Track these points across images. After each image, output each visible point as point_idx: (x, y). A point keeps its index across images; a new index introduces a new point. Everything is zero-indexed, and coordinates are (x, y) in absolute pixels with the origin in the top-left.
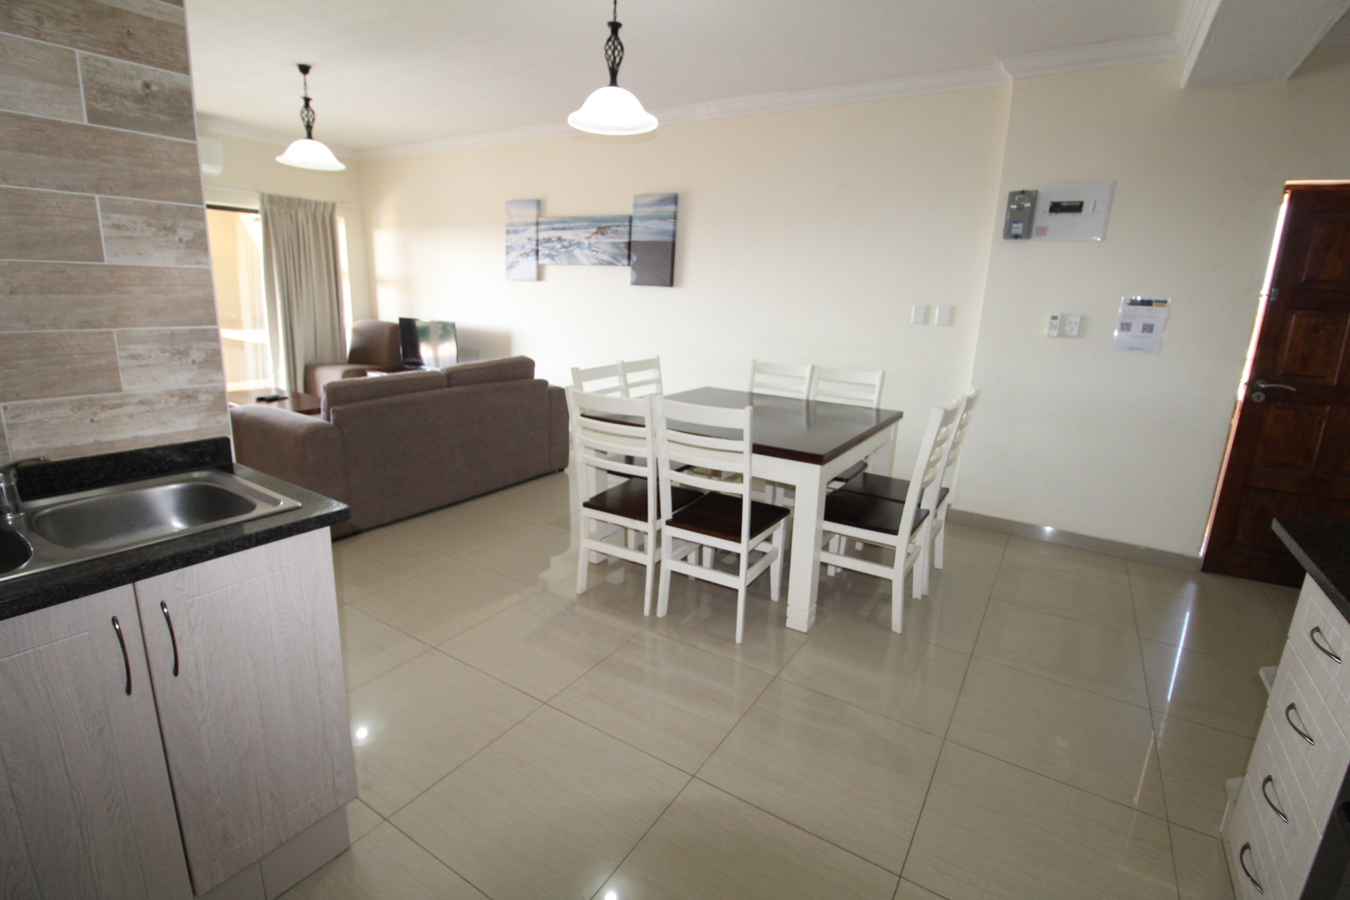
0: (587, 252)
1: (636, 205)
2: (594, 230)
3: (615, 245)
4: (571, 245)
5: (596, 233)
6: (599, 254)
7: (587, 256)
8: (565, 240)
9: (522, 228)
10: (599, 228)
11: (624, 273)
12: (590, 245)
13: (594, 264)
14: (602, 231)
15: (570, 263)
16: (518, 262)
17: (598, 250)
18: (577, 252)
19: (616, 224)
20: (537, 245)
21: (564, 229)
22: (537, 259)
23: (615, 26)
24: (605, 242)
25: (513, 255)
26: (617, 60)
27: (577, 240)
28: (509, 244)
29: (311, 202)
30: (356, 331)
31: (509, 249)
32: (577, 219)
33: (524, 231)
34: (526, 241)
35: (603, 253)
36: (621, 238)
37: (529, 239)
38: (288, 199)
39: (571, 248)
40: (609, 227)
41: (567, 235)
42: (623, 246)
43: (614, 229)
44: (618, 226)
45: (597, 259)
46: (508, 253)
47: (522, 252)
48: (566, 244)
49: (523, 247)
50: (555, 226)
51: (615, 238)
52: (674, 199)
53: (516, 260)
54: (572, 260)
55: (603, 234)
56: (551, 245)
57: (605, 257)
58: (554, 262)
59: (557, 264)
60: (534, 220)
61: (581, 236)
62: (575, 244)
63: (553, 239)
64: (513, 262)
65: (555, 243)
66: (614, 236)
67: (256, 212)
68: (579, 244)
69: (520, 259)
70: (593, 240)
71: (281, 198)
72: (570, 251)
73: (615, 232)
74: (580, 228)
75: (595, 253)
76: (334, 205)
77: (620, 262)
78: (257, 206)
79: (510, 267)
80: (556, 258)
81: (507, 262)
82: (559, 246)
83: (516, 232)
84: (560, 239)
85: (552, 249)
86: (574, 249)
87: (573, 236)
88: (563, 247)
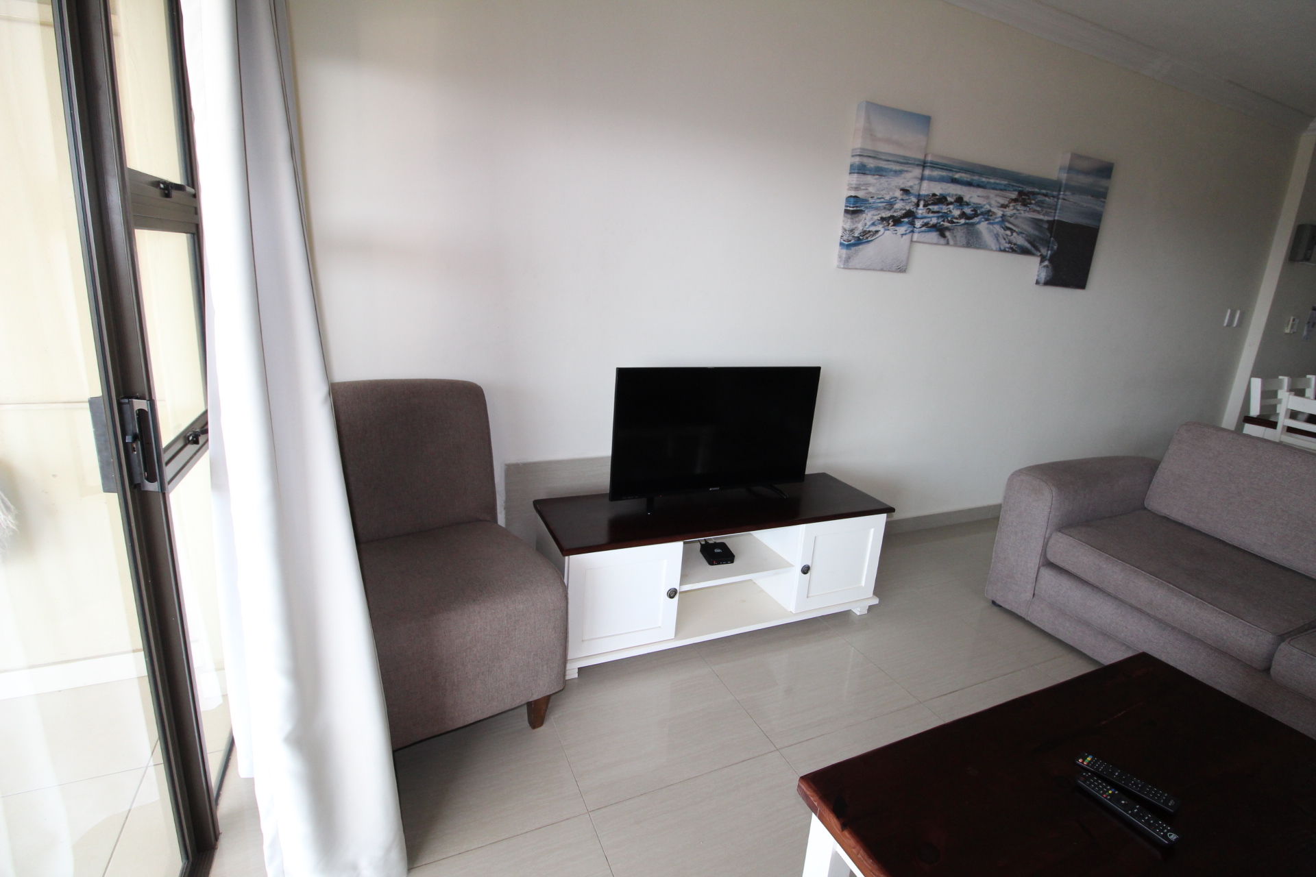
0: (997, 228)
1: (1071, 169)
2: (1014, 195)
3: (1036, 223)
4: (976, 215)
5: (1015, 200)
7: (997, 236)
8: (968, 204)
10: (1021, 193)
11: (1032, 267)
12: (1003, 218)
13: (1004, 251)
14: (1023, 199)
16: (877, 232)
17: (1014, 228)
18: (983, 227)
19: (1044, 191)
21: (969, 184)
22: (914, 232)
24: (1023, 216)
25: (867, 219)
27: (988, 207)
31: (855, 207)
33: (897, 173)
34: (898, 194)
35: (1019, 234)
36: (1046, 214)
37: (905, 191)
39: (976, 220)
40: (1034, 194)
41: (973, 196)
42: (1046, 226)
43: (1040, 198)
44: (1045, 195)
45: (1010, 242)
47: (887, 214)
48: (968, 211)
49: (890, 205)
50: (957, 176)
51: (1038, 212)
52: (1106, 171)
53: (873, 229)
54: (973, 241)
55: (1025, 205)
56: (944, 209)
57: (1020, 241)
58: (942, 241)
59: (948, 244)
60: (921, 156)
61: (995, 202)
62: (982, 214)
63: (949, 199)
64: (865, 233)
66: (1038, 209)
68: (988, 215)
69: (880, 227)
70: (1009, 212)
72: (973, 224)
73: (1040, 204)
74: (994, 187)
75: (1008, 232)
77: (1038, 250)
79: (855, 242)
80: (947, 234)
82: (957, 213)
83: (879, 172)
84: (960, 201)
85: (944, 216)
86: (979, 223)
87: (982, 199)
88: (963, 215)
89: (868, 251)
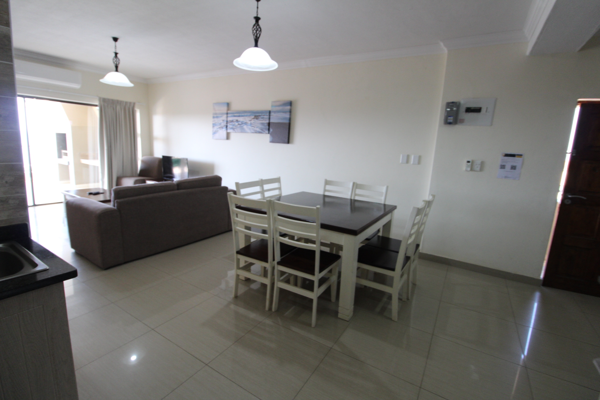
0: (249, 127)
1: (272, 106)
2: (253, 117)
3: (262, 124)
4: (242, 124)
5: (254, 118)
6: (255, 128)
7: (250, 129)
8: (239, 121)
9: (220, 115)
10: (255, 116)
11: (267, 137)
12: (251, 124)
13: (253, 133)
14: (256, 117)
15: (242, 132)
16: (218, 131)
17: (255, 126)
18: (245, 127)
19: (263, 114)
20: (227, 123)
21: (239, 116)
22: (227, 130)
23: (257, 19)
24: (258, 122)
25: (216, 128)
26: (258, 35)
27: (245, 121)
28: (214, 123)
29: (123, 102)
30: (143, 162)
31: (214, 125)
32: (245, 112)
33: (221, 117)
34: (222, 121)
35: (257, 127)
36: (265, 121)
37: (223, 121)
38: (112, 100)
39: (242, 125)
40: (260, 116)
41: (241, 119)
42: (266, 124)
43: (262, 116)
44: (264, 115)
45: (254, 130)
46: (213, 127)
47: (220, 126)
48: (240, 123)
49: (220, 124)
50: (235, 115)
51: (262, 121)
52: (290, 104)
53: (217, 130)
54: (243, 131)
55: (257, 119)
56: (233, 123)
57: (258, 130)
59: (236, 132)
60: (225, 112)
61: (247, 119)
62: (244, 123)
63: (234, 121)
64: (216, 131)
65: (235, 123)
66: (262, 120)
67: (96, 106)
68: (246, 123)
69: (219, 130)
70: (252, 122)
71: (109, 100)
72: (242, 126)
73: (263, 118)
74: (246, 116)
75: (253, 128)
76: (134, 104)
77: (264, 132)
78: (97, 103)
79: (214, 133)
80: (235, 129)
81: (213, 131)
82: (237, 124)
83: (217, 117)
84: (237, 121)
85: (234, 125)
86: (243, 126)
87: (243, 119)
88: (239, 124)
89: (217, 135)
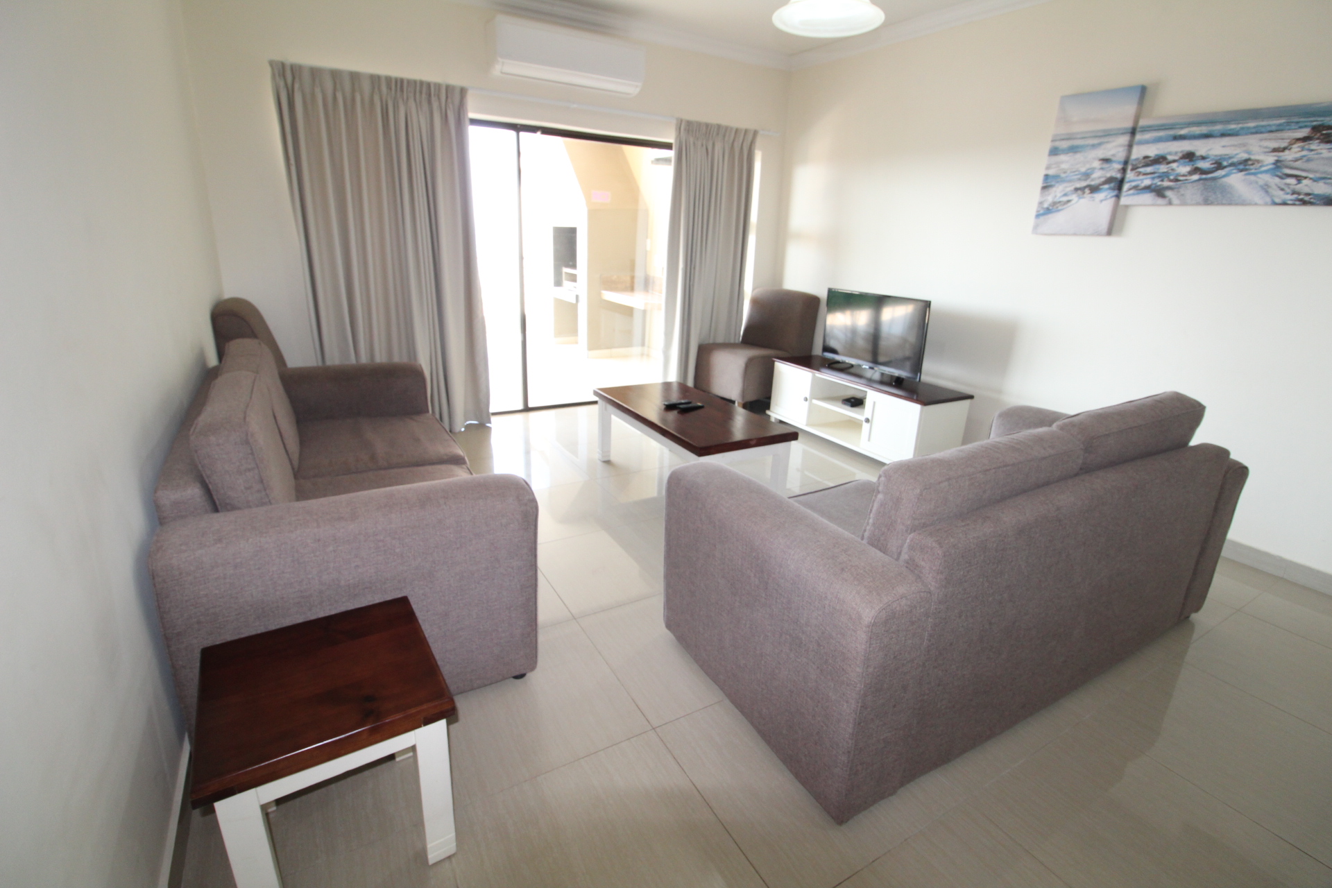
6: (1305, 182)
9: (1096, 141)
12: (1278, 164)
13: (1284, 204)
15: (1207, 202)
18: (1235, 180)
20: (1124, 170)
21: (1207, 136)
22: (1118, 197)
25: (1057, 192)
28: (1051, 172)
29: (732, 128)
32: (1255, 114)
34: (1097, 164)
38: (707, 125)
46: (1045, 188)
48: (1204, 165)
49: (1087, 175)
50: (1183, 132)
56: (1163, 168)
58: (1160, 201)
59: (1170, 203)
60: (1129, 124)
61: (1258, 148)
62: (1232, 165)
64: (1054, 204)
65: (1174, 165)
67: (668, 146)
68: (1244, 165)
69: (1074, 197)
71: (699, 124)
74: (1257, 131)
75: (1292, 181)
76: (755, 133)
78: (670, 139)
79: (1046, 211)
80: (1169, 193)
81: (1041, 203)
82: (1184, 169)
83: (1073, 150)
87: (1232, 148)
88: (1197, 170)
89: (1058, 219)
